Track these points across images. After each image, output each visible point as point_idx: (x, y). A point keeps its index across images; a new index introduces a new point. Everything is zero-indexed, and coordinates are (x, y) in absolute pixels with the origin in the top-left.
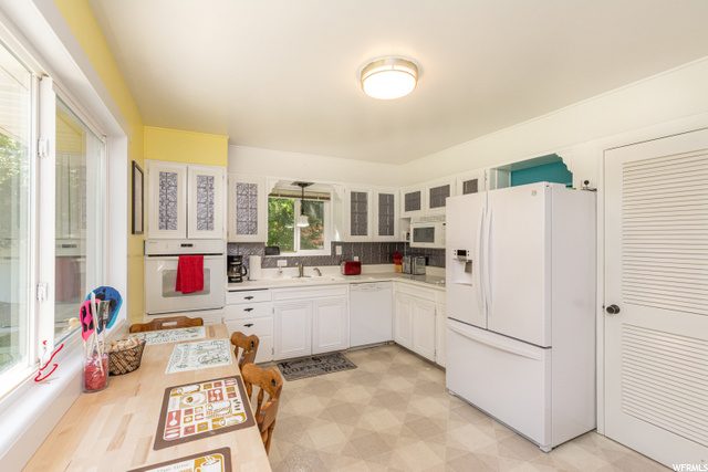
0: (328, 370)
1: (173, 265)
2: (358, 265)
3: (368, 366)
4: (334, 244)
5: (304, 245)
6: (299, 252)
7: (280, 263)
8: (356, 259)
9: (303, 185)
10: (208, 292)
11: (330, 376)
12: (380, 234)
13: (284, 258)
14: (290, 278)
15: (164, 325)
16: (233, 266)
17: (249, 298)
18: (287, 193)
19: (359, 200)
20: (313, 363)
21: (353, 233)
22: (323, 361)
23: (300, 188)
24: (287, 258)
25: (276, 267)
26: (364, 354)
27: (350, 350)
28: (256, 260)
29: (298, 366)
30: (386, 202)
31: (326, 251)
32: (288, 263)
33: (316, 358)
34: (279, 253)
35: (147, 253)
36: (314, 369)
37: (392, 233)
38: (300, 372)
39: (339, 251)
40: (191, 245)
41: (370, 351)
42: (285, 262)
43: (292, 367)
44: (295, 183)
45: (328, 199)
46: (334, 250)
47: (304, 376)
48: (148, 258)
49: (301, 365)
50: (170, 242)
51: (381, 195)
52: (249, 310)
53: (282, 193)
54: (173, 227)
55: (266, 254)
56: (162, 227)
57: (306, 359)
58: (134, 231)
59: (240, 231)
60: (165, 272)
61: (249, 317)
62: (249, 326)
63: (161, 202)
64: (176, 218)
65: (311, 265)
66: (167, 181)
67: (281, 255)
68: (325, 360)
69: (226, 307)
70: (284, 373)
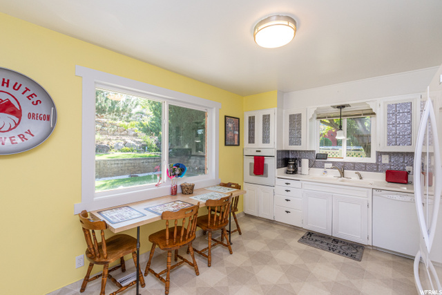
0: (332, 250)
1: (252, 160)
6: (345, 159)
7: (326, 165)
9: (341, 107)
10: (267, 176)
13: (330, 162)
14: (332, 177)
15: (232, 186)
16: (290, 164)
17: (287, 184)
18: (332, 115)
19: (399, 113)
20: (330, 242)
22: (339, 244)
23: (339, 110)
24: (333, 163)
25: (323, 168)
28: (305, 162)
29: (315, 238)
31: (372, 159)
34: (326, 159)
35: (245, 154)
38: (313, 242)
39: (385, 159)
40: (260, 151)
42: (330, 165)
44: (334, 107)
46: (380, 159)
48: (245, 157)
50: (251, 149)
52: (287, 191)
53: (329, 115)
54: (253, 142)
55: (316, 158)
56: (249, 142)
57: (329, 237)
58: (226, 145)
59: (291, 143)
60: (250, 163)
61: (288, 196)
62: (287, 200)
63: (249, 131)
64: (254, 138)
65: (354, 170)
66: (252, 120)
67: (328, 160)
68: (342, 244)
69: (276, 186)
70: (303, 238)
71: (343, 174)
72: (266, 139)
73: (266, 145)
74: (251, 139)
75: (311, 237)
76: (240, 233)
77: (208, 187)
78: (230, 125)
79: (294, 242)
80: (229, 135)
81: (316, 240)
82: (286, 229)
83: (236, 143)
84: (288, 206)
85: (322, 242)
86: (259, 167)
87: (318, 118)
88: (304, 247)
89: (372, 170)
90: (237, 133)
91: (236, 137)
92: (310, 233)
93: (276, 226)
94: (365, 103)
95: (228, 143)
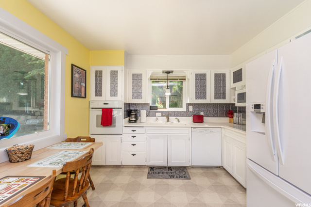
0: (172, 177)
1: (100, 113)
2: (202, 117)
3: (198, 179)
4: (188, 105)
5: (171, 106)
6: (169, 109)
7: (157, 114)
8: (202, 113)
9: (168, 72)
10: (115, 126)
11: (172, 182)
12: (216, 98)
13: (159, 112)
14: (162, 122)
15: (82, 140)
16: (132, 114)
17: (134, 131)
18: (160, 78)
19: (201, 79)
20: (167, 171)
21: (197, 98)
22: (173, 171)
23: (166, 75)
24: (162, 112)
25: (155, 116)
26: (201, 171)
27: (193, 167)
28: (143, 113)
29: (157, 171)
30: (220, 79)
31: (184, 109)
32: (162, 114)
33: (170, 168)
34: (157, 109)
35: (91, 107)
36: (165, 174)
37: (224, 98)
38: (157, 175)
39: (191, 108)
40: (107, 104)
41: (206, 170)
42: (160, 114)
43: (155, 171)
44: (164, 72)
45: (185, 79)
46: (188, 108)
47: (157, 178)
48: (91, 109)
49: (159, 171)
50: (100, 102)
51: (216, 75)
52: (134, 137)
54: (101, 95)
55: (150, 109)
56: (96, 95)
57: (165, 167)
58: (72, 96)
59: (134, 97)
60: (97, 116)
61: (134, 141)
62: (134, 145)
63: (96, 84)
64: (101, 91)
65: (174, 116)
66: (99, 74)
67: (158, 110)
68: (175, 170)
69: (123, 135)
70: (149, 173)
71: (168, 120)
72: (114, 92)
73: (114, 98)
74: (98, 93)
75: (154, 171)
76: (93, 189)
77: (51, 146)
78: (77, 75)
79: (144, 180)
80: (76, 86)
81: (159, 173)
82: (132, 170)
83: (83, 95)
84: (134, 150)
85: (163, 173)
86: (107, 118)
87: (151, 79)
88: (153, 181)
89: (183, 116)
90: (84, 85)
91: (83, 89)
92: (152, 168)
93: (123, 170)
94: (182, 71)
95: (75, 94)
